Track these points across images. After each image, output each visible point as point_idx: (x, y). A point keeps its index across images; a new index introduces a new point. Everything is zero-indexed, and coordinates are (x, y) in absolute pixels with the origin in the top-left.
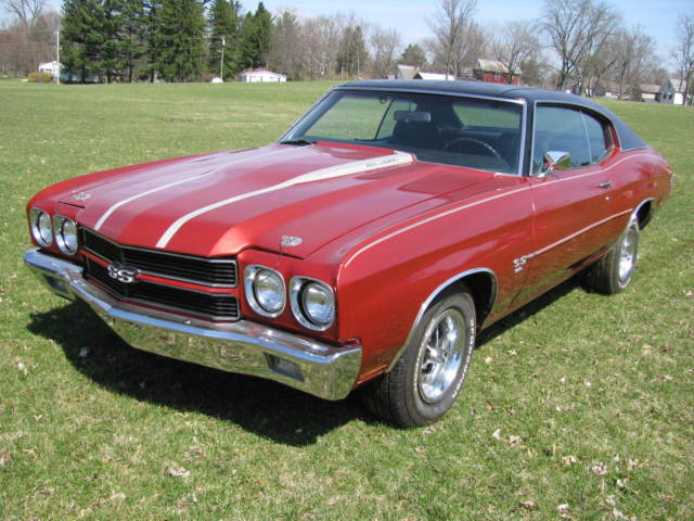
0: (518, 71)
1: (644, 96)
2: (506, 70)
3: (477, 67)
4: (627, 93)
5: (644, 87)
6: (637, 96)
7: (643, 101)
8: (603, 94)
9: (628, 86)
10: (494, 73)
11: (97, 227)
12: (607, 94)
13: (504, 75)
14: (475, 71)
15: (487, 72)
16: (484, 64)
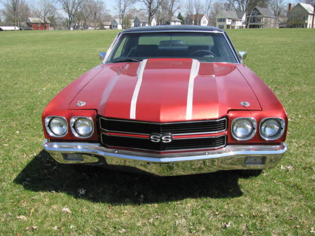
0: (48, 22)
1: (105, 27)
2: (43, 22)
3: (28, 22)
4: (98, 26)
5: (104, 23)
6: (102, 27)
7: (105, 29)
8: (87, 28)
9: (98, 23)
10: (37, 24)
11: (133, 115)
12: (89, 28)
13: (42, 24)
14: (27, 23)
15: (34, 24)
16: (31, 20)
